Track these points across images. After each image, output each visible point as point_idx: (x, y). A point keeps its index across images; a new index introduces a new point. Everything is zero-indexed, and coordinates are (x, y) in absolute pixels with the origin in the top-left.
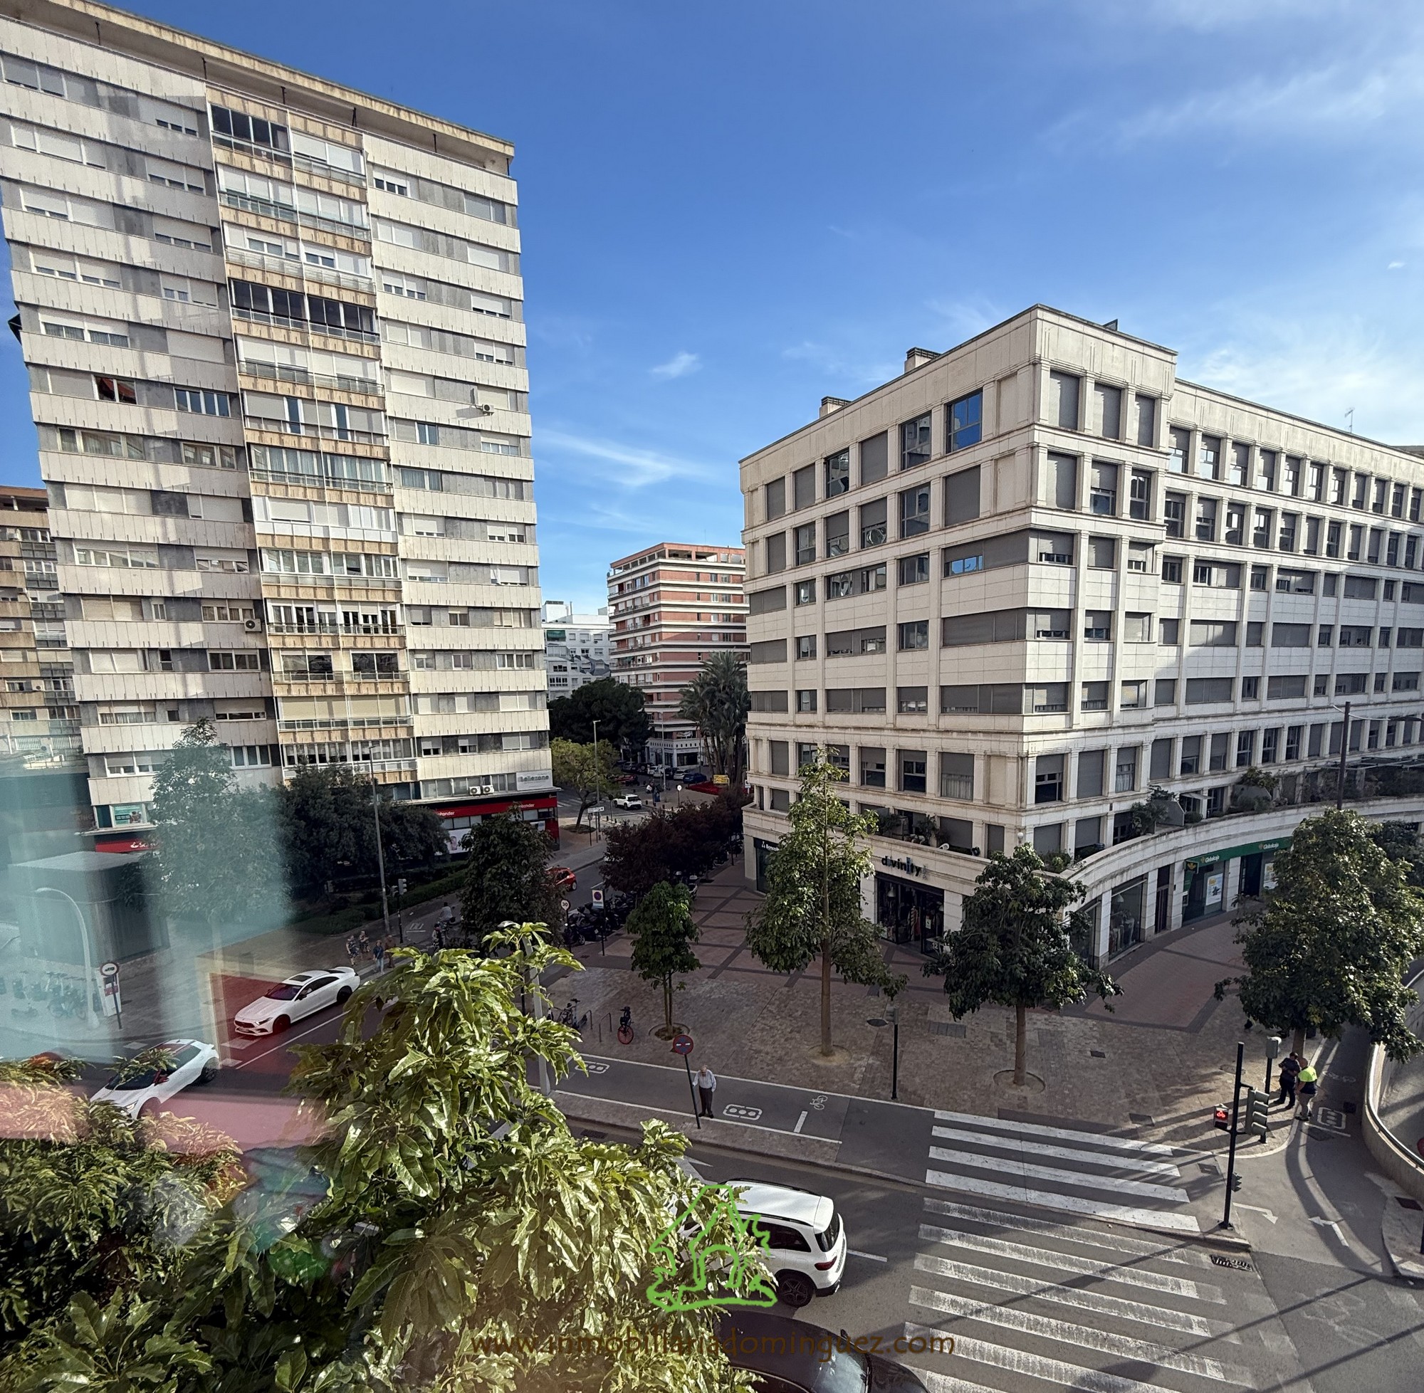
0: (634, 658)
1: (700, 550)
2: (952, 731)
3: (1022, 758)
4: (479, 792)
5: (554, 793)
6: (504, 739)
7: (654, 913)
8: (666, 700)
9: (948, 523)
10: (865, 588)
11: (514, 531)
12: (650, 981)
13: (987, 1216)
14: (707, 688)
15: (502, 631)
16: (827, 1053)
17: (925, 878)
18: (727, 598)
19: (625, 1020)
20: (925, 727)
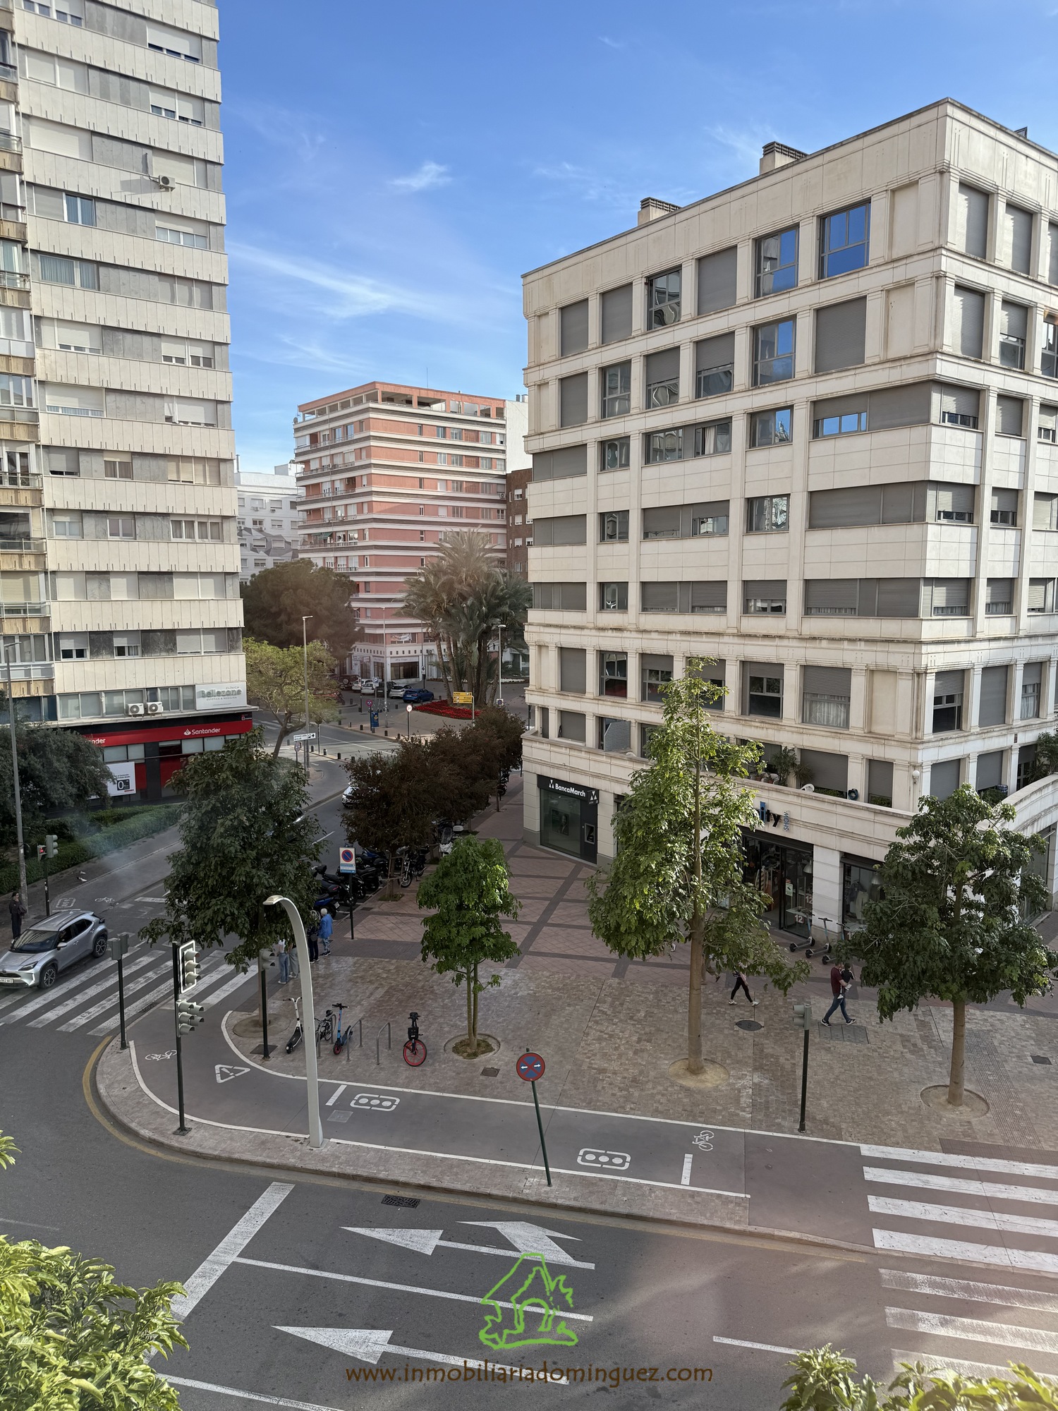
0: (332, 535)
1: (424, 394)
2: (820, 639)
3: (919, 674)
4: (141, 711)
5: (249, 714)
6: (179, 638)
7: (461, 878)
8: (377, 591)
9: (820, 368)
10: (700, 452)
11: (199, 351)
12: (450, 974)
13: (966, 1289)
14: (444, 578)
15: (180, 488)
16: (695, 1070)
17: (787, 829)
18: (459, 460)
19: (413, 1032)
20: (782, 633)
